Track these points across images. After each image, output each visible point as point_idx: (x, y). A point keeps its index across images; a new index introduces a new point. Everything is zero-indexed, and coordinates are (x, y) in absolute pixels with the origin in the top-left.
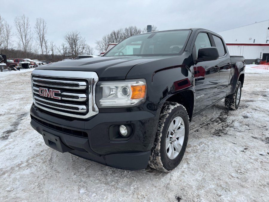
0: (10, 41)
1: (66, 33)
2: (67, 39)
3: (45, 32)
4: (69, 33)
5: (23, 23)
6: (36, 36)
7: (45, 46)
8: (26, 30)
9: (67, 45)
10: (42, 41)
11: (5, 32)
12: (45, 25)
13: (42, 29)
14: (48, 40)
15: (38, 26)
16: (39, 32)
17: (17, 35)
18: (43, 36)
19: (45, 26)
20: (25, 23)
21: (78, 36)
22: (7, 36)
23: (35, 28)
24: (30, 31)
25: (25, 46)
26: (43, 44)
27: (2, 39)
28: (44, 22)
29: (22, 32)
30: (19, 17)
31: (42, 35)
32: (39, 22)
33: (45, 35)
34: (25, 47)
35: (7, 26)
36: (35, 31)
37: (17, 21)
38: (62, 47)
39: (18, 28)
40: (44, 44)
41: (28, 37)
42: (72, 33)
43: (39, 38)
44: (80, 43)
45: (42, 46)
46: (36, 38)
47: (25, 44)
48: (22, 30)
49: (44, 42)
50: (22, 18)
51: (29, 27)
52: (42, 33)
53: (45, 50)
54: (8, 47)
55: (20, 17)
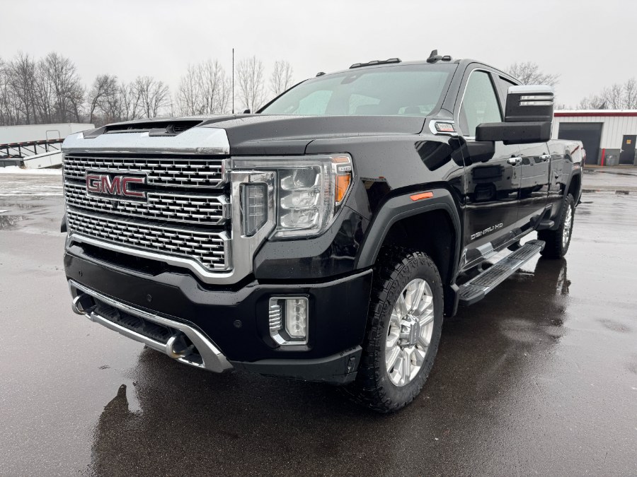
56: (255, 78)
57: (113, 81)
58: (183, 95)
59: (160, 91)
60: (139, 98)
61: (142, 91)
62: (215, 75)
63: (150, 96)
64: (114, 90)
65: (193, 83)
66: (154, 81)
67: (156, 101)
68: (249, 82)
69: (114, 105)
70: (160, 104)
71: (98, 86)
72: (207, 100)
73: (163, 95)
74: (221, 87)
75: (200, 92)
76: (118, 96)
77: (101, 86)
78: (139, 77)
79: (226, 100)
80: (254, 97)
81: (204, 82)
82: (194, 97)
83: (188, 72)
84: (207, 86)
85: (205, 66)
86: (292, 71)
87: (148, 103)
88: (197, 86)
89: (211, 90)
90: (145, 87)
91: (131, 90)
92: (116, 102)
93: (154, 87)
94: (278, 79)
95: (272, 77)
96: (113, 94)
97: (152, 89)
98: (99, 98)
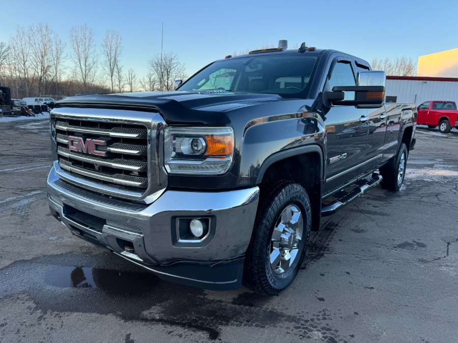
0: (62, 67)
1: (154, 56)
2: (154, 66)
3: (119, 52)
5: (83, 38)
7: (118, 77)
8: (87, 50)
9: (155, 77)
10: (112, 68)
11: (54, 51)
12: (119, 41)
13: (114, 48)
14: (123, 66)
15: (108, 42)
16: (109, 52)
17: (73, 57)
18: (115, 59)
19: (120, 43)
20: (87, 38)
21: (173, 62)
22: (56, 58)
23: (103, 46)
24: (95, 51)
26: (114, 73)
28: (117, 36)
29: (80, 52)
32: (110, 37)
33: (118, 59)
34: (84, 76)
35: (58, 42)
36: (103, 52)
37: (74, 35)
38: (147, 80)
39: (75, 45)
41: (90, 60)
43: (108, 63)
44: (176, 74)
46: (103, 62)
47: (85, 72)
48: (80, 49)
49: (116, 70)
50: (82, 30)
51: (93, 44)
52: (113, 55)
53: (117, 83)
55: (78, 27)
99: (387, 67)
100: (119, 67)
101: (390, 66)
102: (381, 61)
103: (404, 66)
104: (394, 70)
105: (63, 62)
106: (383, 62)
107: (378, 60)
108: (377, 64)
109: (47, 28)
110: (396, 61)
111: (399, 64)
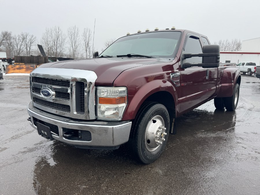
0: (64, 47)
1: (106, 40)
3: (90, 39)
4: (109, 40)
5: (74, 32)
6: (83, 42)
10: (87, 47)
11: (61, 40)
13: (88, 37)
14: (91, 46)
16: (85, 39)
17: (69, 41)
19: (91, 34)
20: (76, 32)
24: (79, 39)
25: (74, 51)
27: (58, 45)
28: (89, 31)
30: (72, 28)
31: (87, 42)
32: (86, 31)
33: (90, 42)
36: (83, 39)
37: (70, 31)
39: (70, 36)
40: (88, 50)
41: (77, 44)
42: (111, 40)
43: (85, 44)
45: (86, 51)
46: (82, 44)
47: (74, 49)
48: (73, 38)
50: (74, 28)
51: (78, 35)
52: (87, 41)
53: (89, 54)
54: (62, 52)
56: (76, 35)
57: (10, 34)
58: (44, 41)
59: (32, 39)
60: (22, 42)
61: (24, 39)
62: (58, 32)
63: (28, 41)
64: (10, 38)
65: (48, 36)
66: (29, 34)
67: (30, 43)
68: (73, 36)
69: (10, 44)
70: (32, 45)
71: (3, 36)
72: (55, 43)
73: (33, 41)
74: (60, 38)
75: (51, 40)
76: (12, 40)
77: (4, 36)
78: (22, 32)
79: (63, 44)
80: (75, 42)
81: (53, 35)
82: (49, 42)
83: (46, 31)
84: (54, 37)
85: (54, 29)
86: (91, 32)
87: (26, 44)
88: (50, 37)
89: (56, 39)
90: (25, 37)
91: (19, 38)
92: (11, 43)
93: (30, 37)
94: (85, 36)
95: (83, 35)
96: (10, 40)
97: (28, 38)
98: (3, 41)
99: (227, 44)
100: (89, 47)
101: (229, 44)
102: (224, 41)
103: (236, 44)
104: (231, 45)
105: (66, 44)
106: (225, 41)
107: (223, 41)
108: (222, 43)
109: (59, 28)
110: (232, 41)
111: (234, 42)
